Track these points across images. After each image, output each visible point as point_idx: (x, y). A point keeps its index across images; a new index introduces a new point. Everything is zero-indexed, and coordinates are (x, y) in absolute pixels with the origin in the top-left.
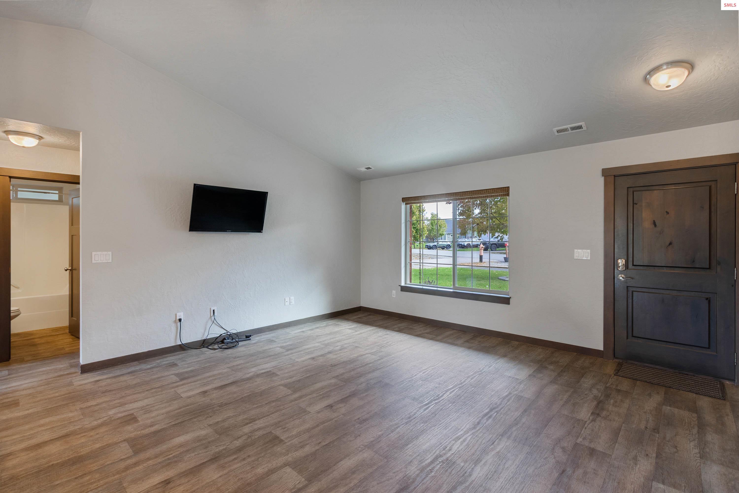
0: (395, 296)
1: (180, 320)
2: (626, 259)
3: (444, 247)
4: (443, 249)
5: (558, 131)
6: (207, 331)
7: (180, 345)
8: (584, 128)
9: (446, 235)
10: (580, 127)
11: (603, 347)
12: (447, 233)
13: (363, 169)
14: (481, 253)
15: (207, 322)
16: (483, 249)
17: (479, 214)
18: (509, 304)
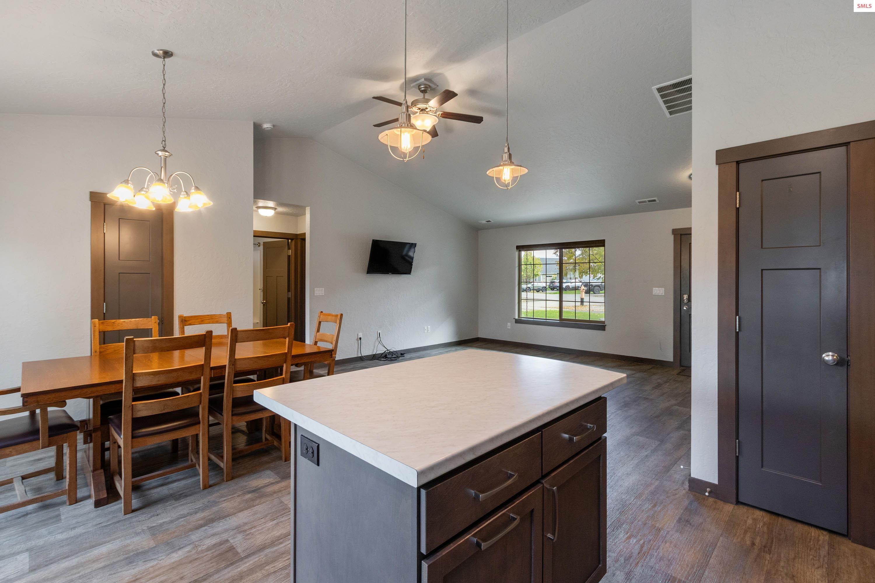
0: (510, 328)
1: (360, 339)
2: (689, 294)
3: (539, 289)
4: (538, 292)
5: (639, 202)
6: (376, 348)
7: (360, 357)
8: (658, 201)
9: (541, 275)
10: (654, 201)
11: (673, 359)
12: (542, 274)
13: (484, 222)
14: (582, 295)
15: (375, 341)
16: (584, 291)
17: (580, 255)
18: (605, 330)
